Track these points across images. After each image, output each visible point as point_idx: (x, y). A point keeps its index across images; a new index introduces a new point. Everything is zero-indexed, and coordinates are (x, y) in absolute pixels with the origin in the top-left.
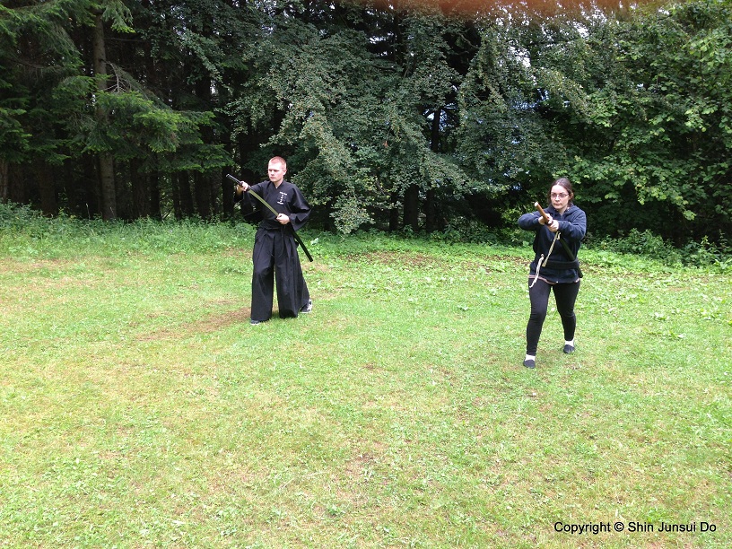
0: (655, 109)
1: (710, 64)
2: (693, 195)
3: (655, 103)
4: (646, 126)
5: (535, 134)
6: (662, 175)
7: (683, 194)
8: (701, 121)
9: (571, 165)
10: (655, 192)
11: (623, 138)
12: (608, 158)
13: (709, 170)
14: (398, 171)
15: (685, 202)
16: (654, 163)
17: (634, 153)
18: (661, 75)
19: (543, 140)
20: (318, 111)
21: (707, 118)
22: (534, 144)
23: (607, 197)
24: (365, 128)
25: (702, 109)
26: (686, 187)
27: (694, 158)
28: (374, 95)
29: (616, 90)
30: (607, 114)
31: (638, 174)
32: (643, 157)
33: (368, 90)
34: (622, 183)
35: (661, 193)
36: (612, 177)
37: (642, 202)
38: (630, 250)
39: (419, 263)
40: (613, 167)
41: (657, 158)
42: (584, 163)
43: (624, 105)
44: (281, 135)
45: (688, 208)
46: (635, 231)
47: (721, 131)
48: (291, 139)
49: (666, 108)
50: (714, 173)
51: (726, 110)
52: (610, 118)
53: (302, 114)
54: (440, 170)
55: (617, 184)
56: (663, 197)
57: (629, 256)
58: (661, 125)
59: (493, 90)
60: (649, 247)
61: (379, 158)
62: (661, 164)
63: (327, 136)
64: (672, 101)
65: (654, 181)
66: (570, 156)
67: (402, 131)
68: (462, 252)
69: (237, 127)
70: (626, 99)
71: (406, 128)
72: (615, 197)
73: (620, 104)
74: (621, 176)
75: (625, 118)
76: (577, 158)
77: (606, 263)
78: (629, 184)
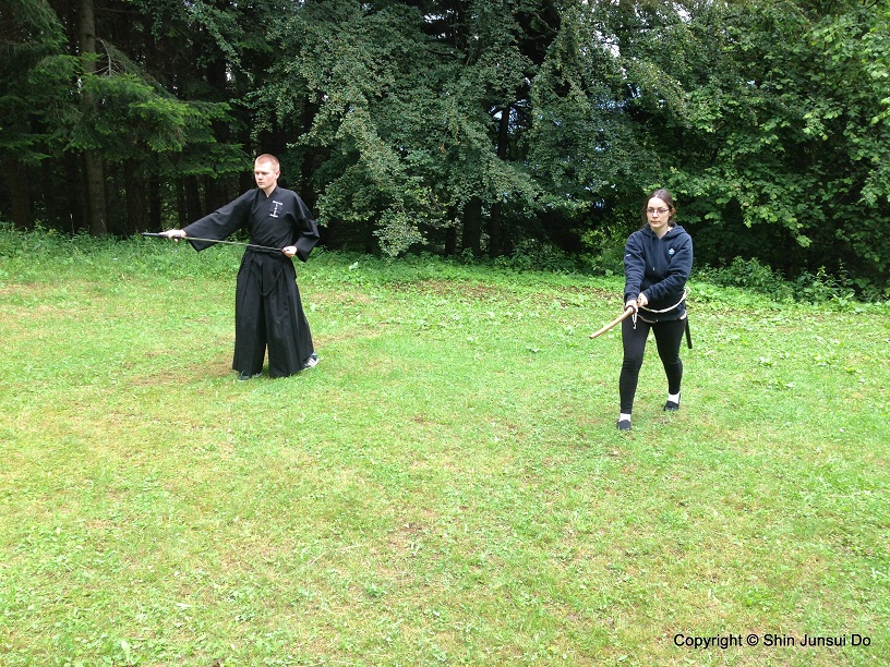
0: (768, 112)
1: (836, 57)
2: (810, 217)
3: (768, 104)
4: (756, 132)
5: (623, 140)
6: (773, 191)
7: (797, 216)
8: (822, 127)
9: (665, 179)
10: (764, 212)
11: (728, 146)
12: (709, 170)
13: (829, 186)
14: (457, 182)
15: (800, 226)
16: (764, 177)
17: (742, 165)
18: (776, 70)
19: (632, 147)
20: (360, 104)
21: (829, 124)
22: (622, 152)
23: (707, 217)
24: (418, 127)
25: (824, 113)
26: (801, 207)
27: (812, 171)
28: (429, 87)
29: (722, 87)
30: (710, 117)
31: (745, 190)
32: (751, 169)
33: (422, 81)
34: (725, 201)
35: (771, 214)
36: (714, 193)
37: (748, 224)
38: (732, 283)
39: (481, 295)
40: (716, 182)
41: (768, 171)
42: (682, 176)
43: (731, 106)
44: (313, 134)
45: (803, 232)
46: (739, 259)
47: (845, 139)
48: (326, 139)
49: (781, 111)
50: (835, 191)
51: (852, 114)
52: (714, 122)
53: (340, 109)
54: (508, 181)
55: (719, 201)
56: (774, 219)
57: (731, 289)
58: (773, 131)
59: (573, 84)
60: (755, 278)
61: (435, 165)
62: (772, 179)
63: (370, 137)
64: (788, 102)
65: (763, 199)
66: (665, 167)
67: (462, 131)
68: (532, 282)
69: (258, 123)
70: (734, 99)
71: (467, 128)
72: (716, 217)
73: (726, 104)
74: (725, 192)
75: (732, 121)
76: (673, 170)
77: (705, 297)
78: (734, 202)
